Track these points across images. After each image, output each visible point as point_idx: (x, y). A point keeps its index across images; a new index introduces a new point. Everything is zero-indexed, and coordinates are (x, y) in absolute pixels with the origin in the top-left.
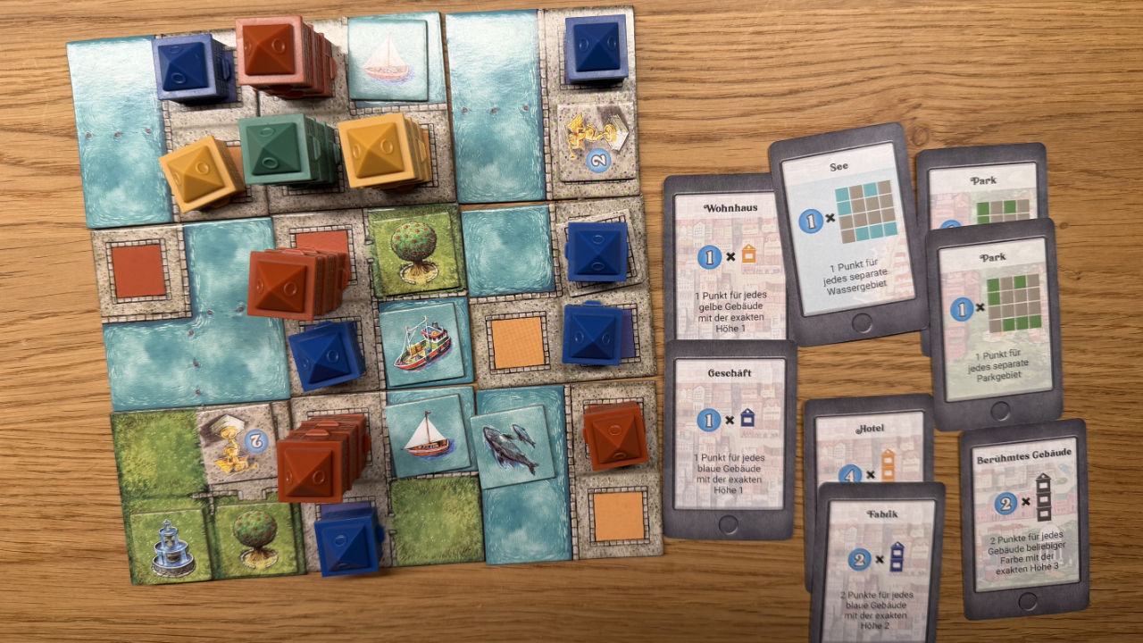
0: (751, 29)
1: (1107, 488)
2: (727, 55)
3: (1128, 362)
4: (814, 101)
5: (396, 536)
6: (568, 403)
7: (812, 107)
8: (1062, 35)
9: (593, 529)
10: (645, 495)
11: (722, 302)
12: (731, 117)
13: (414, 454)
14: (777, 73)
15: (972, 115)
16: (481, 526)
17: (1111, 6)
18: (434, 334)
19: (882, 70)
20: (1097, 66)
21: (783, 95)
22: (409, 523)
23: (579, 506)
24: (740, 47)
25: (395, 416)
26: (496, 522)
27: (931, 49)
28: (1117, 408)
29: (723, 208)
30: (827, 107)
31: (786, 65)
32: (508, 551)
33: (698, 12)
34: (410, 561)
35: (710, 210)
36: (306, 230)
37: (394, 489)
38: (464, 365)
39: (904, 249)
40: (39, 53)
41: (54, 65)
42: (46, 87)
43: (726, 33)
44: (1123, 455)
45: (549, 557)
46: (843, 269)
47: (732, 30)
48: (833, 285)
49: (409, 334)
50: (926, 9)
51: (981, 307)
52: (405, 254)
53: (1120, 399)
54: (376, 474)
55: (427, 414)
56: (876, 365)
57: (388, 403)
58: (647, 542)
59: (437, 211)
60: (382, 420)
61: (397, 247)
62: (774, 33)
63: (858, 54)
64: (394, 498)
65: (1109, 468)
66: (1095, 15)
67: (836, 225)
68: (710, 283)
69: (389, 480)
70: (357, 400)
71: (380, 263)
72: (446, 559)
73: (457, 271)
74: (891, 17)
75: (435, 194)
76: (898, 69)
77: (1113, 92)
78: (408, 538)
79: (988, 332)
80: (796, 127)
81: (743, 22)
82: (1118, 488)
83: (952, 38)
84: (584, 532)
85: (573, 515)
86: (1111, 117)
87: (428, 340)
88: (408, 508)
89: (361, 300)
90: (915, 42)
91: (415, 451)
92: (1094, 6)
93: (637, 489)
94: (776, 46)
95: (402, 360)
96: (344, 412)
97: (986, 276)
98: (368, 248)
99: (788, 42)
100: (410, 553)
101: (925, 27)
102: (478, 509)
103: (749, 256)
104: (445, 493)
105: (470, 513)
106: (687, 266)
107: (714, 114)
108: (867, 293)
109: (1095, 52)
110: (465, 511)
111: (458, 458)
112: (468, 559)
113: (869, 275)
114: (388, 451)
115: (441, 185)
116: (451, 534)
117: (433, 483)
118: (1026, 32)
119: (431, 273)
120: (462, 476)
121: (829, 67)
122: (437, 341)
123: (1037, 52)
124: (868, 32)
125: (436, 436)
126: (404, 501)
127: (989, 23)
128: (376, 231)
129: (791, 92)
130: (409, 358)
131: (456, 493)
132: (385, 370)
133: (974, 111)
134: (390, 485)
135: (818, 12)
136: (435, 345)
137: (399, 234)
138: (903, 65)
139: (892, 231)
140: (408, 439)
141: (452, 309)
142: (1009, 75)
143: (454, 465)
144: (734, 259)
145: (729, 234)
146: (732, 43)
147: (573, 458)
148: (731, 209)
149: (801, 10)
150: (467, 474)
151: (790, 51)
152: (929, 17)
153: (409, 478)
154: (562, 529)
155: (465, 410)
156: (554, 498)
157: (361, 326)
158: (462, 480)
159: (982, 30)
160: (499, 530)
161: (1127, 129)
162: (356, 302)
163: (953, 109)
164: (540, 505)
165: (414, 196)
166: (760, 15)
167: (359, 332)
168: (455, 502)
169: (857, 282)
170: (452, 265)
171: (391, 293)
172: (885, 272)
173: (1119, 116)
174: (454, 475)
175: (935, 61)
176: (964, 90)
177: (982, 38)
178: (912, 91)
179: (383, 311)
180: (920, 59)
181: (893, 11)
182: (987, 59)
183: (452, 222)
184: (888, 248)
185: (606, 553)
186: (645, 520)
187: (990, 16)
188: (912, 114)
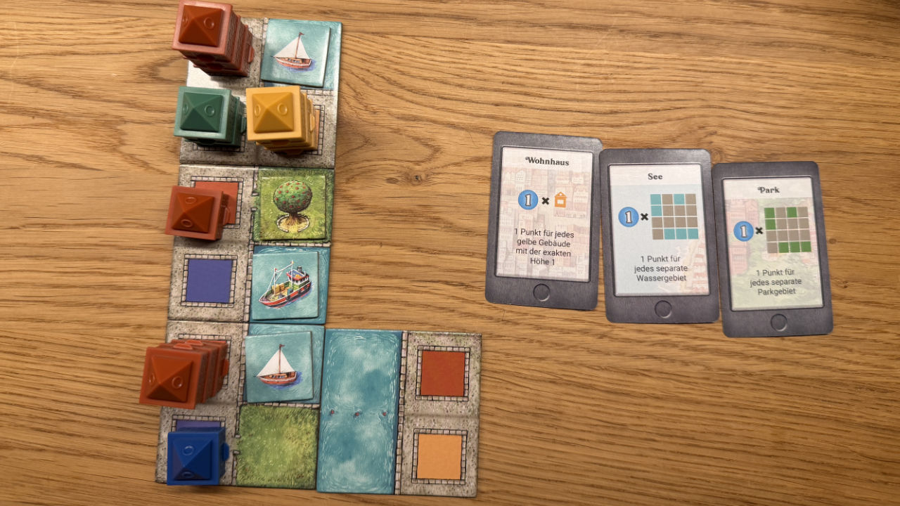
0: (583, 62)
1: (874, 477)
2: (564, 78)
3: (888, 363)
4: (629, 121)
5: (239, 457)
6: (404, 346)
7: (628, 125)
8: (829, 89)
9: (415, 466)
10: (465, 439)
11: (537, 238)
12: (562, 126)
13: (264, 382)
14: (601, 97)
15: (758, 144)
16: (315, 456)
17: (868, 71)
18: (297, 277)
19: (685, 102)
20: (858, 116)
21: (605, 113)
22: (252, 446)
23: (404, 443)
24: (573, 74)
25: (253, 346)
26: (329, 452)
27: (726, 90)
28: (881, 405)
29: (541, 161)
30: (640, 126)
31: (609, 92)
32: (337, 480)
33: (542, 45)
34: (248, 482)
35: (530, 162)
36: (205, 179)
37: (243, 413)
38: (319, 307)
39: (703, 252)
40: (20, 18)
41: (31, 28)
42: (19, 44)
43: (563, 63)
44: (887, 448)
45: (373, 490)
46: (651, 261)
47: (568, 60)
48: (642, 272)
49: (276, 275)
50: (723, 59)
51: (759, 231)
52: (283, 206)
53: (883, 396)
54: (229, 398)
55: (281, 346)
56: (674, 345)
57: (249, 334)
58: (462, 483)
59: (316, 174)
60: (241, 348)
61: (278, 199)
62: (600, 66)
63: (666, 88)
64: (242, 421)
65: (874, 458)
66: (855, 77)
67: (648, 223)
68: (527, 221)
69: (240, 404)
70: (223, 328)
71: (262, 212)
72: (281, 483)
73: (325, 225)
74: (695, 63)
75: (317, 161)
76: (699, 103)
77: (871, 137)
78: (249, 460)
79: (766, 252)
80: (615, 139)
81: (577, 56)
82: (883, 478)
83: (743, 83)
84: (407, 469)
85: (398, 452)
86: (870, 157)
87: (291, 281)
88: (253, 432)
89: (240, 241)
90: (714, 83)
91: (266, 380)
92: (855, 70)
93: (458, 432)
94: (601, 76)
95: (266, 297)
96: (211, 338)
97: (763, 205)
98: (253, 199)
99: (611, 74)
100: (249, 473)
101: (721, 72)
102: (314, 439)
103: (560, 202)
104: (287, 422)
105: (307, 442)
106: (509, 205)
107: (549, 122)
108: (670, 284)
109: (856, 105)
110: (303, 440)
111: (303, 390)
112: (300, 485)
113: (672, 269)
114: (242, 378)
115: (325, 154)
116: (288, 460)
117: (278, 410)
118: (801, 84)
119: (303, 224)
120: (305, 408)
121: (643, 96)
122: (299, 283)
123: (810, 101)
124: (676, 72)
125: (287, 368)
126: (250, 425)
127: (773, 75)
128: (263, 185)
129: (612, 112)
130: (273, 296)
131: (296, 422)
132: (250, 306)
133: (760, 141)
134: (240, 409)
135: (636, 54)
136: (297, 286)
137: (281, 189)
138: (703, 100)
139: (694, 235)
140: (261, 368)
141: (316, 256)
142: (788, 116)
143: (299, 396)
144: (548, 203)
145: (545, 183)
146: (568, 71)
147: (404, 398)
148: (547, 162)
149: (623, 51)
150: (309, 406)
151: (613, 81)
152: (726, 66)
153: (257, 404)
154: (388, 464)
155: (315, 346)
156: (384, 435)
157: (237, 264)
158: (304, 410)
159: (767, 79)
160: (331, 460)
161: (882, 168)
162: (236, 243)
163: (743, 138)
164: (370, 440)
165: (301, 160)
166: (591, 51)
167: (234, 269)
168: (296, 430)
169: (662, 274)
170: (322, 219)
171: (267, 238)
172: (685, 269)
173: (876, 156)
174: (298, 405)
175: (730, 99)
176: (753, 125)
177: (767, 86)
178: (710, 120)
179: (257, 253)
180: (716, 96)
181: (697, 58)
182: (770, 102)
183: (326, 184)
184: (690, 249)
185: (424, 491)
186: (463, 462)
187: (774, 70)
188: (708, 139)
